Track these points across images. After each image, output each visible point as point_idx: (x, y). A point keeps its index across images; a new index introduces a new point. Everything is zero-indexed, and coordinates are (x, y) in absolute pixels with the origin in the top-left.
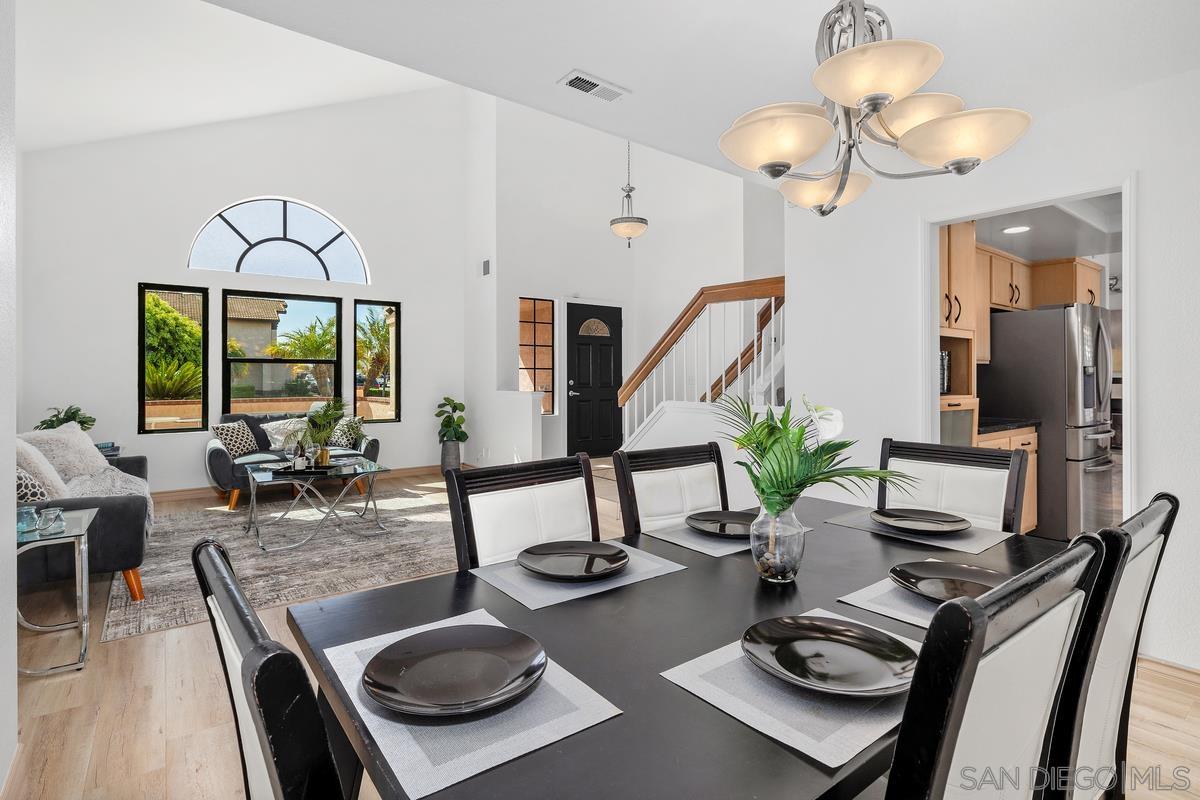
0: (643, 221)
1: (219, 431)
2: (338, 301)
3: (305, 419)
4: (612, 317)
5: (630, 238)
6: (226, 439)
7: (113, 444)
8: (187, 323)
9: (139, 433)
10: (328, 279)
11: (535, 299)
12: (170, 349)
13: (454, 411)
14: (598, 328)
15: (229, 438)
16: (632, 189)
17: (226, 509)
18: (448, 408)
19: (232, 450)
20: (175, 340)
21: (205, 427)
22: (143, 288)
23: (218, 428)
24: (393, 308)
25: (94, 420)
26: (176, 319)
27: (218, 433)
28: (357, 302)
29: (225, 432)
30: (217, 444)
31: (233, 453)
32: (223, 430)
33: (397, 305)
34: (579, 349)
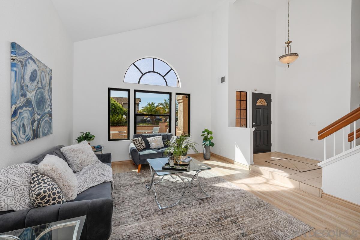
0: (296, 55)
1: (134, 141)
2: (170, 94)
3: (161, 136)
4: (268, 98)
5: (289, 63)
6: (136, 144)
7: (100, 146)
8: (119, 104)
9: (108, 141)
10: (167, 86)
11: (240, 92)
12: (115, 111)
13: (208, 134)
14: (261, 102)
15: (137, 144)
16: (290, 42)
17: (137, 171)
18: (206, 133)
19: (138, 148)
20: (116, 109)
21: (128, 139)
22: (110, 89)
23: (133, 140)
24: (188, 96)
25: (94, 137)
26: (116, 103)
27: (133, 142)
28: (177, 94)
29: (136, 142)
30: (132, 146)
31: (139, 149)
32: (135, 141)
33: (189, 95)
34: (256, 110)
